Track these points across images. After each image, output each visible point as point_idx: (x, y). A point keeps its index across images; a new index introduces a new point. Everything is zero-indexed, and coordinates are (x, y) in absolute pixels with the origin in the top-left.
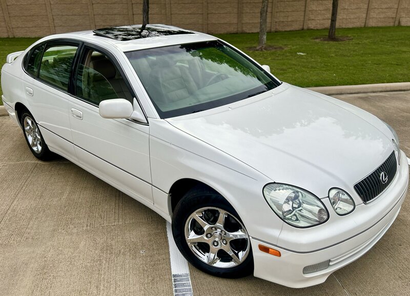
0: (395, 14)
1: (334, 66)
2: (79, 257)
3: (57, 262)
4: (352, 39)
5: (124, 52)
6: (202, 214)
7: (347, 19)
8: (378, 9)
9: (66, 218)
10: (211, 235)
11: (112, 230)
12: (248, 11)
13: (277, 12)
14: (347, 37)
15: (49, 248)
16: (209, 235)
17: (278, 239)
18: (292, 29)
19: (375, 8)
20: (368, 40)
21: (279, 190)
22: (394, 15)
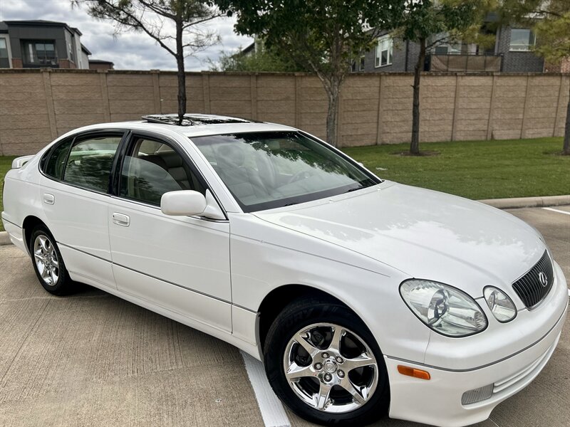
0: (486, 126)
1: (425, 181)
2: (128, 411)
3: (96, 419)
4: (440, 154)
5: (190, 138)
6: (308, 335)
7: (429, 132)
8: (466, 120)
9: (101, 363)
10: (322, 366)
11: (170, 376)
12: (308, 122)
13: (344, 124)
14: (433, 151)
15: (82, 402)
16: (318, 366)
17: (425, 355)
18: (363, 144)
19: (462, 119)
20: (460, 154)
21: (418, 289)
22: (485, 128)
